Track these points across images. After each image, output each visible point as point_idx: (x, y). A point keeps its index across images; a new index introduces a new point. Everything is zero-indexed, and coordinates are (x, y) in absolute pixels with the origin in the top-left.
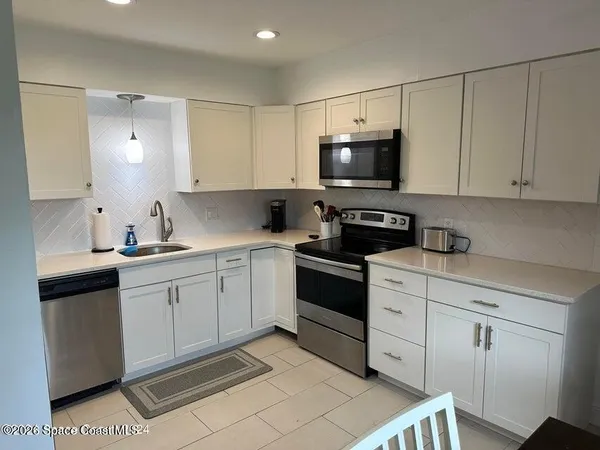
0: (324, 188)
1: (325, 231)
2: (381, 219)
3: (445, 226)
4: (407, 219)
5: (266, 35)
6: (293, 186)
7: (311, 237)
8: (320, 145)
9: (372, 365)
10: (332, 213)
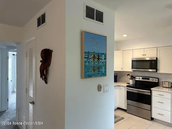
0: (132, 71)
1: (131, 82)
2: (149, 79)
3: (168, 81)
4: (157, 79)
5: (125, 36)
6: (122, 70)
7: (127, 83)
8: (132, 60)
9: (153, 117)
10: (133, 78)
